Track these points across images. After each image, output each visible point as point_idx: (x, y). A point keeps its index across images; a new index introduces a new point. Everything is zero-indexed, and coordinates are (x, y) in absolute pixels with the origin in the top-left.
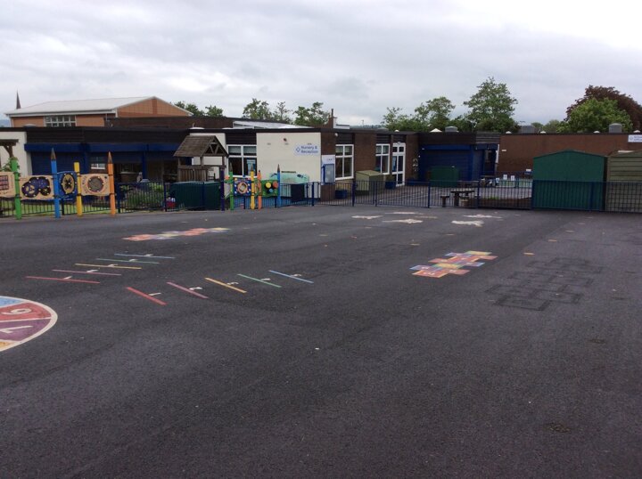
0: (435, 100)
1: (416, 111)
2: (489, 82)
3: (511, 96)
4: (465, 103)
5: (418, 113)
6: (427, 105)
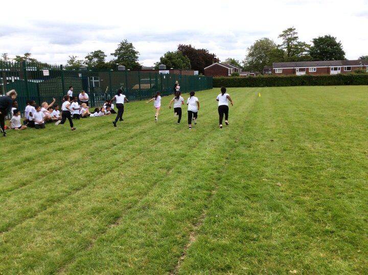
0: (95, 52)
1: (86, 58)
2: (124, 42)
4: (112, 54)
5: (87, 59)
6: (91, 55)
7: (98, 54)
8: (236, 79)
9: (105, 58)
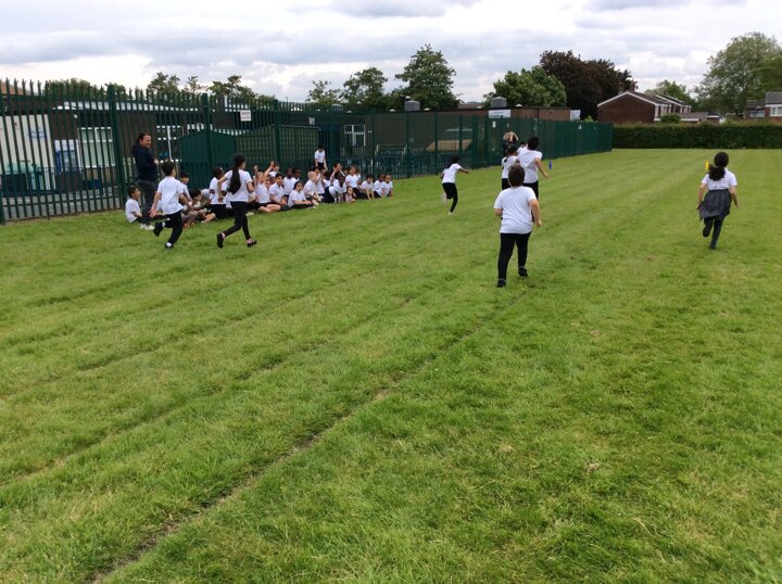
0: (365, 71)
1: (345, 85)
2: (425, 49)
3: (449, 66)
4: (397, 76)
5: (347, 87)
6: (357, 77)
7: (370, 77)
8: (671, 129)
9: (385, 85)
